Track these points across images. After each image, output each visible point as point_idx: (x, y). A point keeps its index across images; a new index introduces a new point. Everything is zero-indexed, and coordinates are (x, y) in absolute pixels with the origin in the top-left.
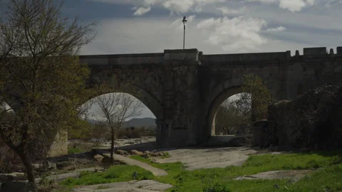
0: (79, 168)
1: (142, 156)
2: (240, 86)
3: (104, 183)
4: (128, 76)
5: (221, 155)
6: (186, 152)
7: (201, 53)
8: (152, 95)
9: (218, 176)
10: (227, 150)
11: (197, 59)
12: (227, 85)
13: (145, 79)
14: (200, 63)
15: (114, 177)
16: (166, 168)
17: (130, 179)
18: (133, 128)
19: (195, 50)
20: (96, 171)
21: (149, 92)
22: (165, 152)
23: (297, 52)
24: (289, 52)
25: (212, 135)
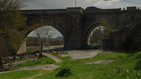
0: (28, 59)
1: (56, 54)
2: (98, 24)
3: (34, 65)
4: (52, 19)
5: (88, 53)
6: (75, 52)
7: (83, 9)
8: (62, 27)
9: (79, 62)
10: (92, 51)
11: (81, 12)
12: (94, 23)
13: (59, 20)
14: (82, 14)
15: (39, 63)
16: (62, 59)
17: (45, 64)
18: (58, 41)
19: (80, 8)
20: (34, 60)
21: (61, 26)
22: (66, 52)
23: (124, 9)
24: (120, 9)
25: (88, 44)
